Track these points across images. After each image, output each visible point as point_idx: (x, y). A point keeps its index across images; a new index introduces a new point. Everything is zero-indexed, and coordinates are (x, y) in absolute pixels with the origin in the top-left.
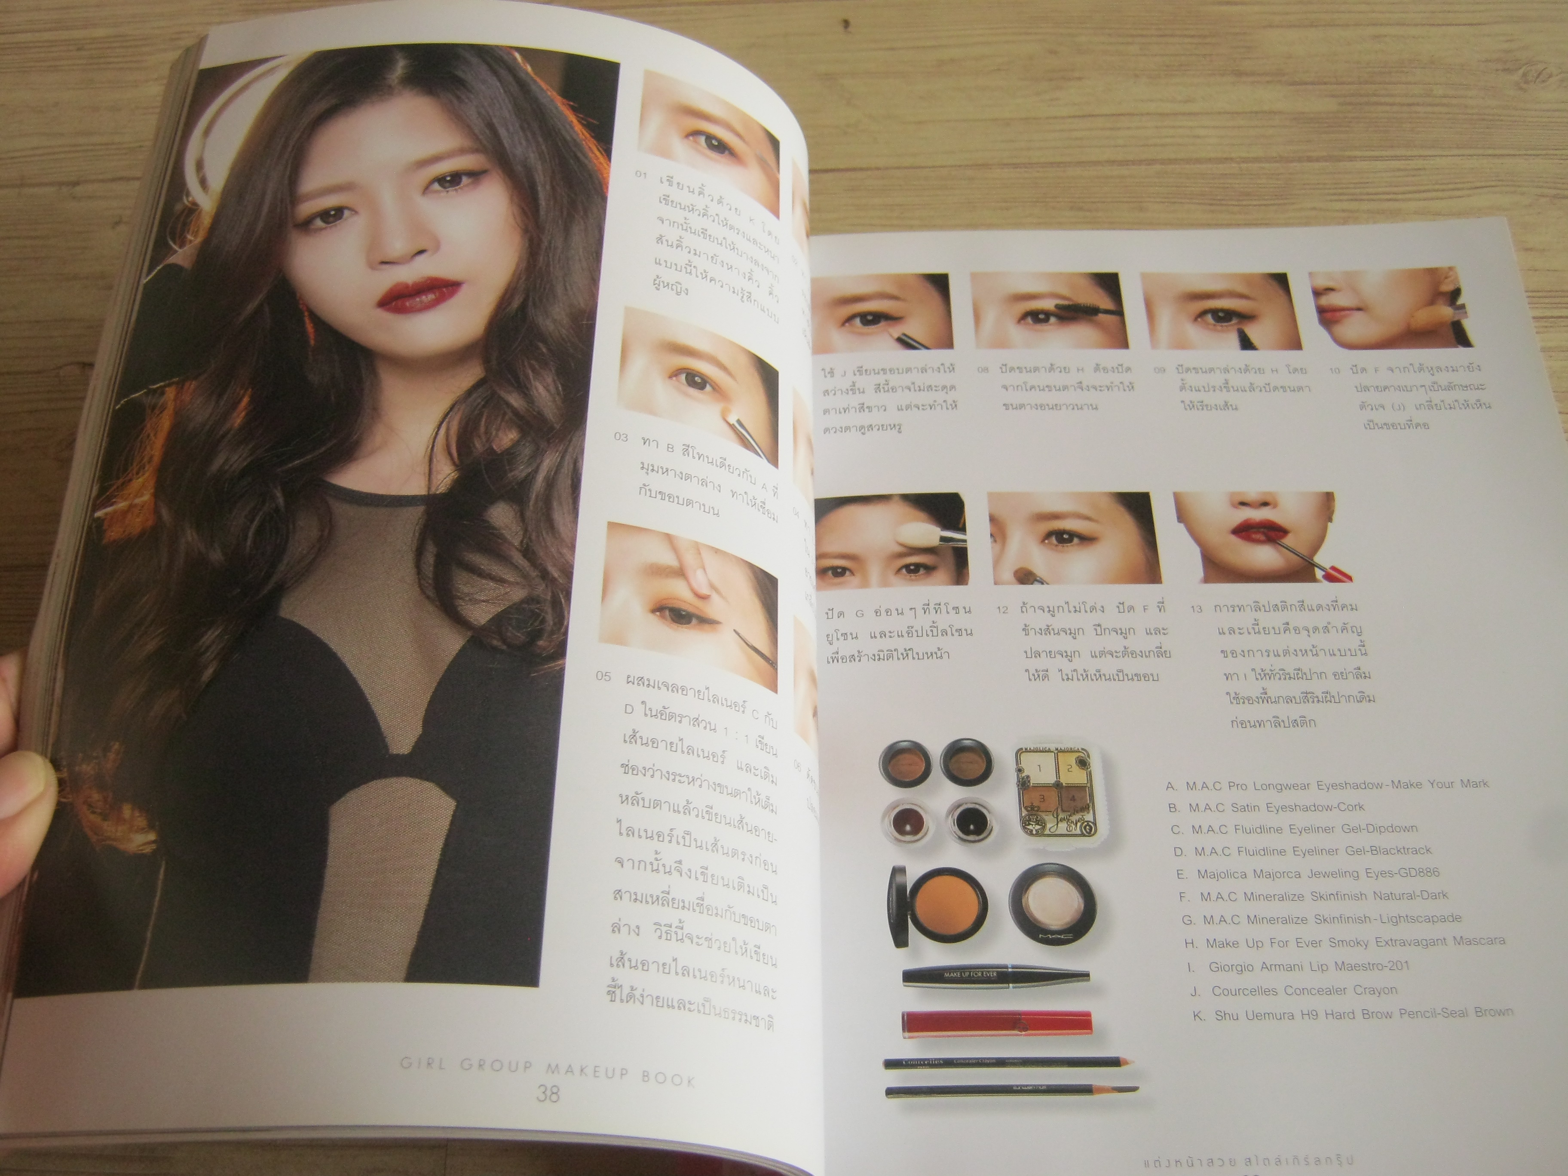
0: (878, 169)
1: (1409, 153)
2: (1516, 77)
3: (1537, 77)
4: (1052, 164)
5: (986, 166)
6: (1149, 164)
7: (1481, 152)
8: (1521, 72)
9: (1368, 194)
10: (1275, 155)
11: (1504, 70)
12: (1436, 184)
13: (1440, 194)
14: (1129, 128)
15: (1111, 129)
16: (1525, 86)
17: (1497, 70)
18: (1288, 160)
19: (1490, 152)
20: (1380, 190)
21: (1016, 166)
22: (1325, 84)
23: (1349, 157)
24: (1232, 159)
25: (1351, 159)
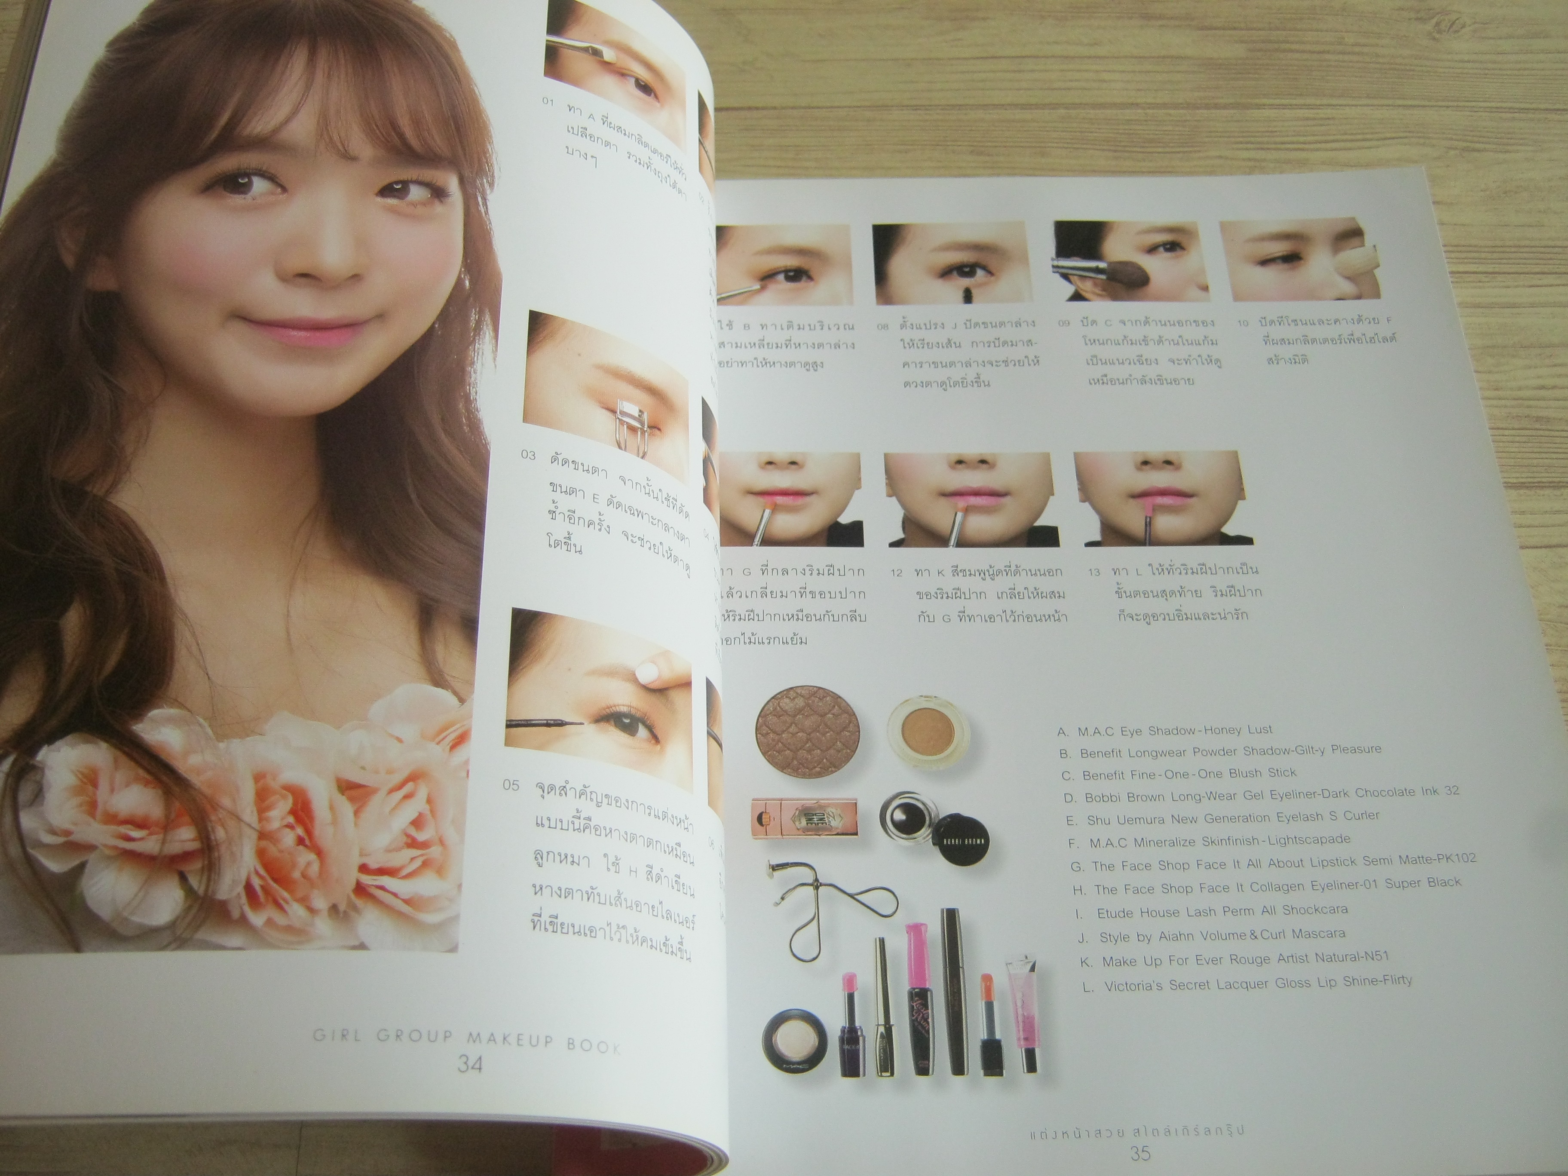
0: (775, 108)
1: (1318, 102)
2: (1429, 26)
3: (1451, 26)
4: (953, 106)
5: (886, 107)
6: (1053, 109)
7: (1390, 102)
8: (1434, 21)
9: (1276, 143)
10: (1180, 101)
11: (1417, 19)
12: (1346, 134)
13: (1349, 145)
14: (1032, 71)
15: (1015, 71)
16: (1437, 36)
17: (1410, 19)
18: (1195, 107)
19: (1400, 102)
20: (1286, 139)
21: (916, 108)
22: (1235, 29)
23: (1257, 105)
24: (1137, 105)
25: (1259, 107)
